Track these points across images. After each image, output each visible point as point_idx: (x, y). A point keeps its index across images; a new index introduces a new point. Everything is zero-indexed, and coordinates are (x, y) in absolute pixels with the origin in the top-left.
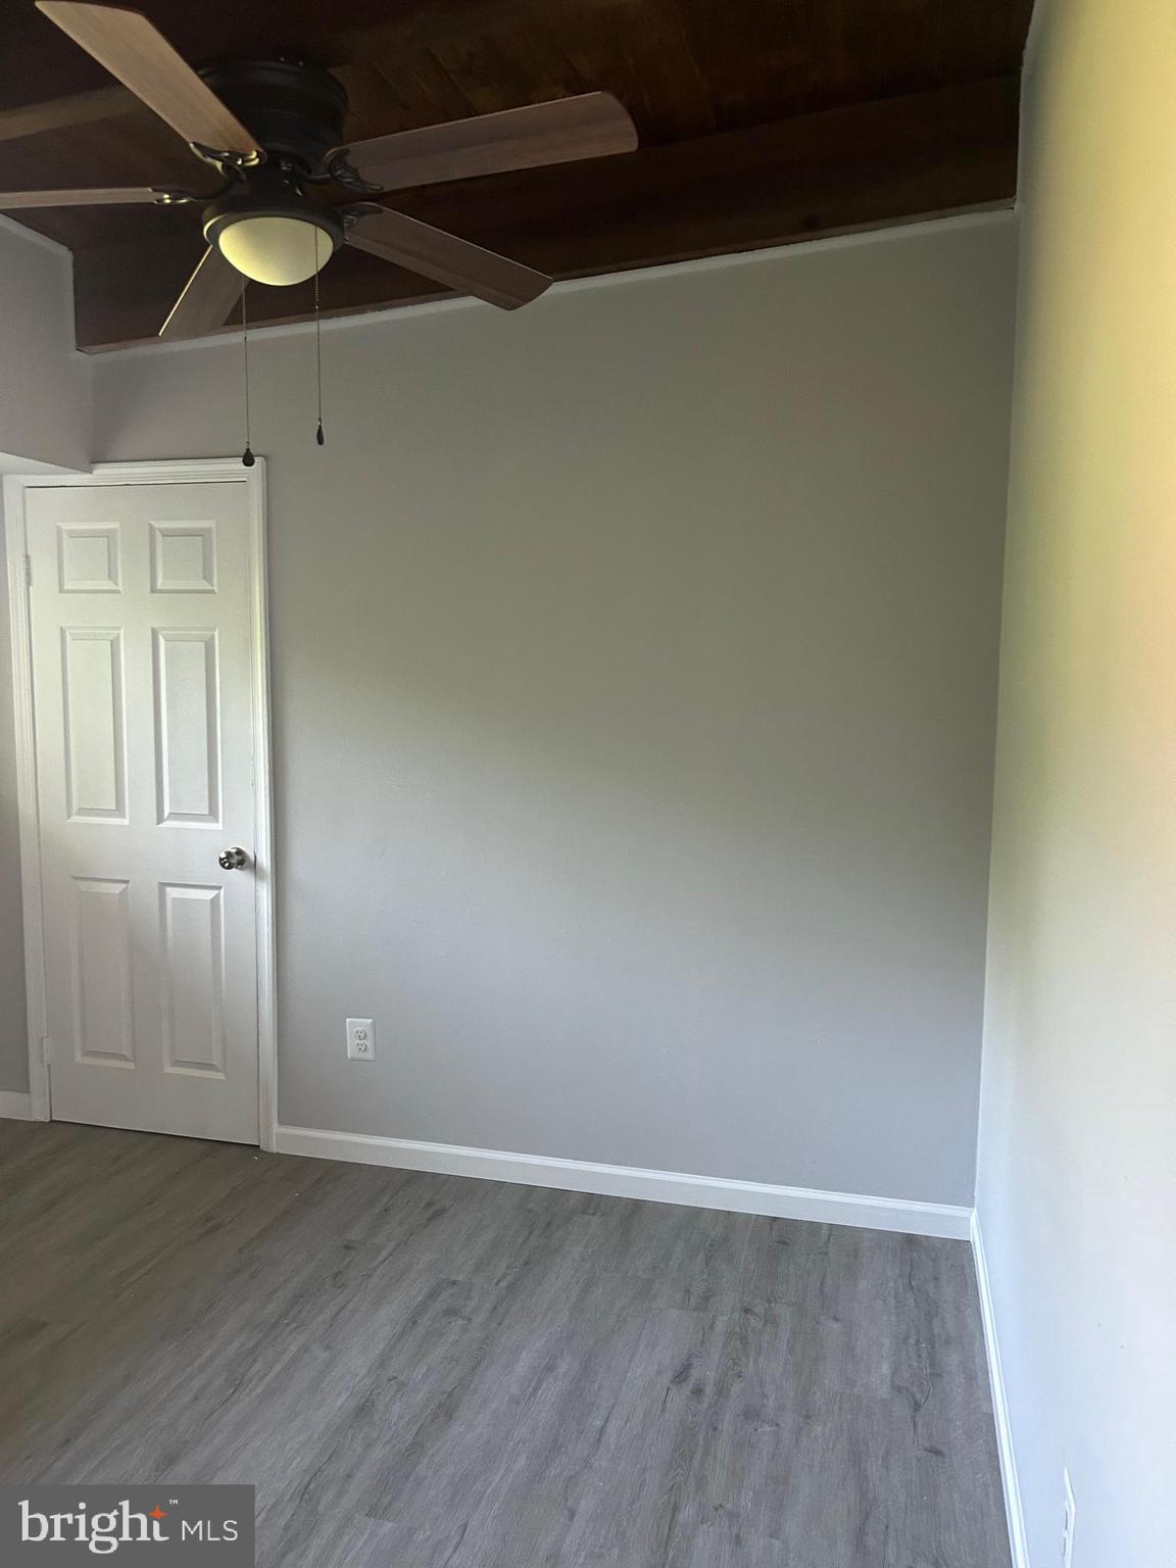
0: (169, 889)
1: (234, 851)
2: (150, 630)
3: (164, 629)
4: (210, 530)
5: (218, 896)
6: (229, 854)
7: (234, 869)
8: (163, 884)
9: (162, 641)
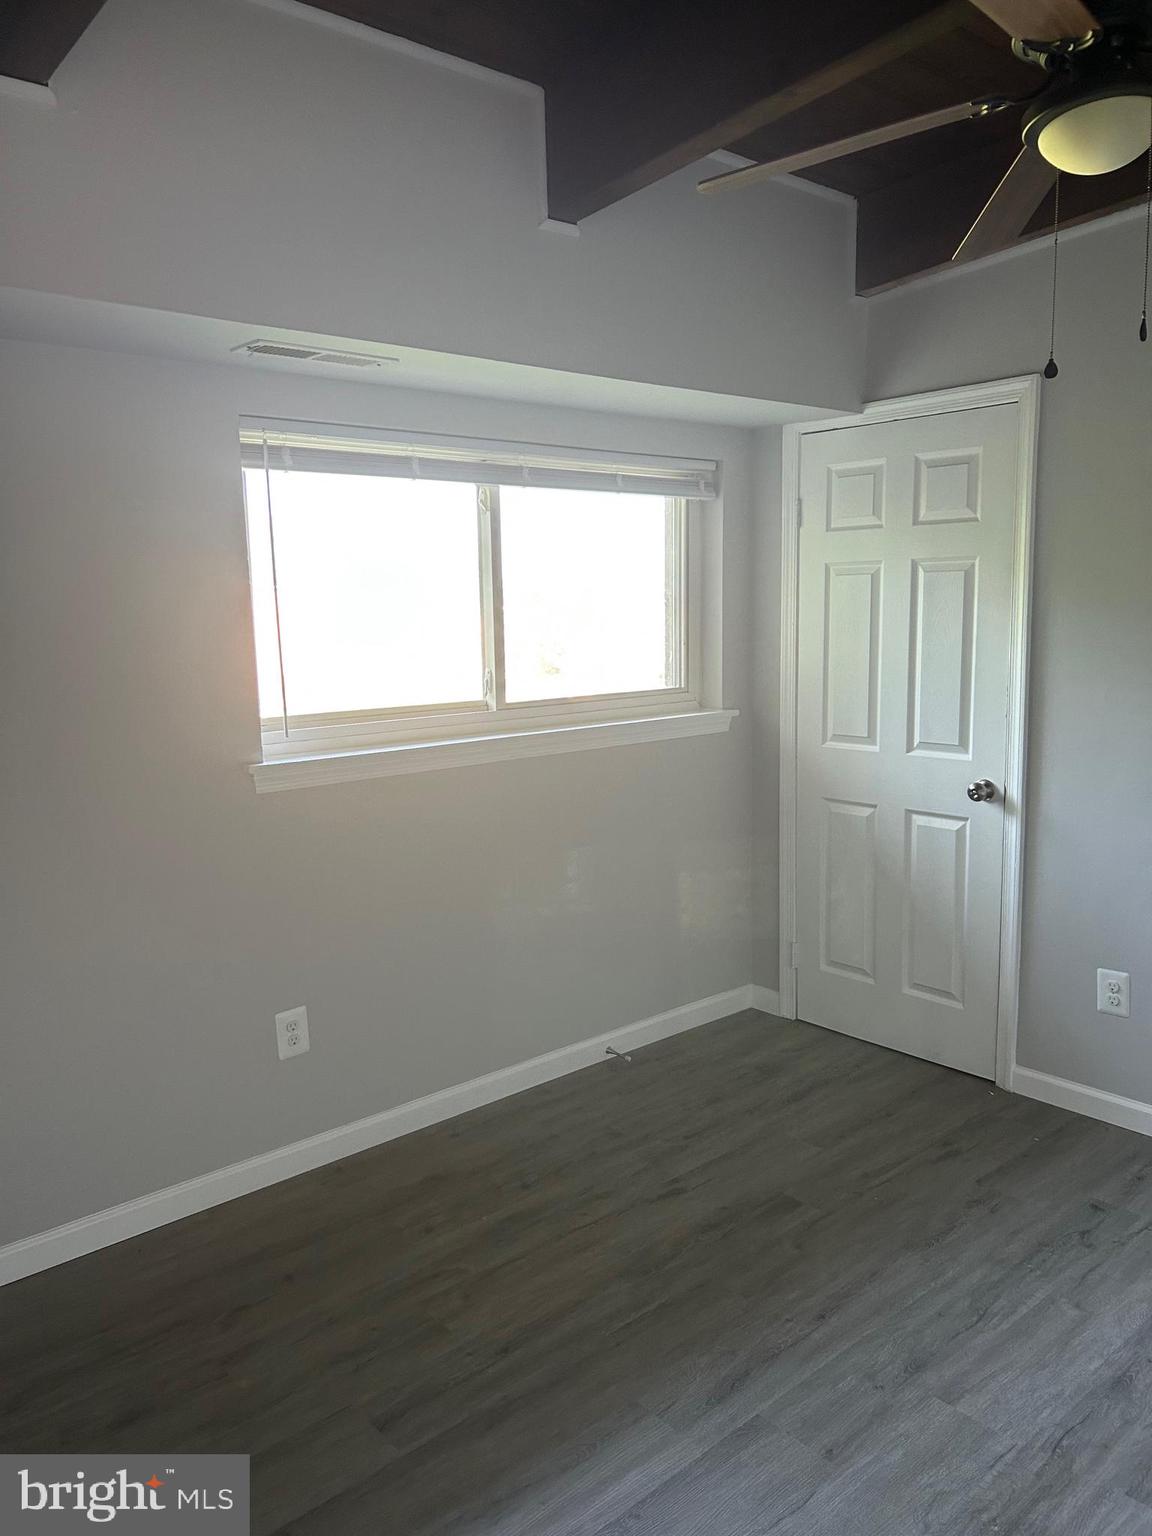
0: (914, 817)
1: (982, 783)
2: (910, 562)
3: (923, 560)
4: (977, 456)
5: (964, 826)
6: (978, 787)
7: (982, 802)
8: (909, 810)
9: (921, 574)
